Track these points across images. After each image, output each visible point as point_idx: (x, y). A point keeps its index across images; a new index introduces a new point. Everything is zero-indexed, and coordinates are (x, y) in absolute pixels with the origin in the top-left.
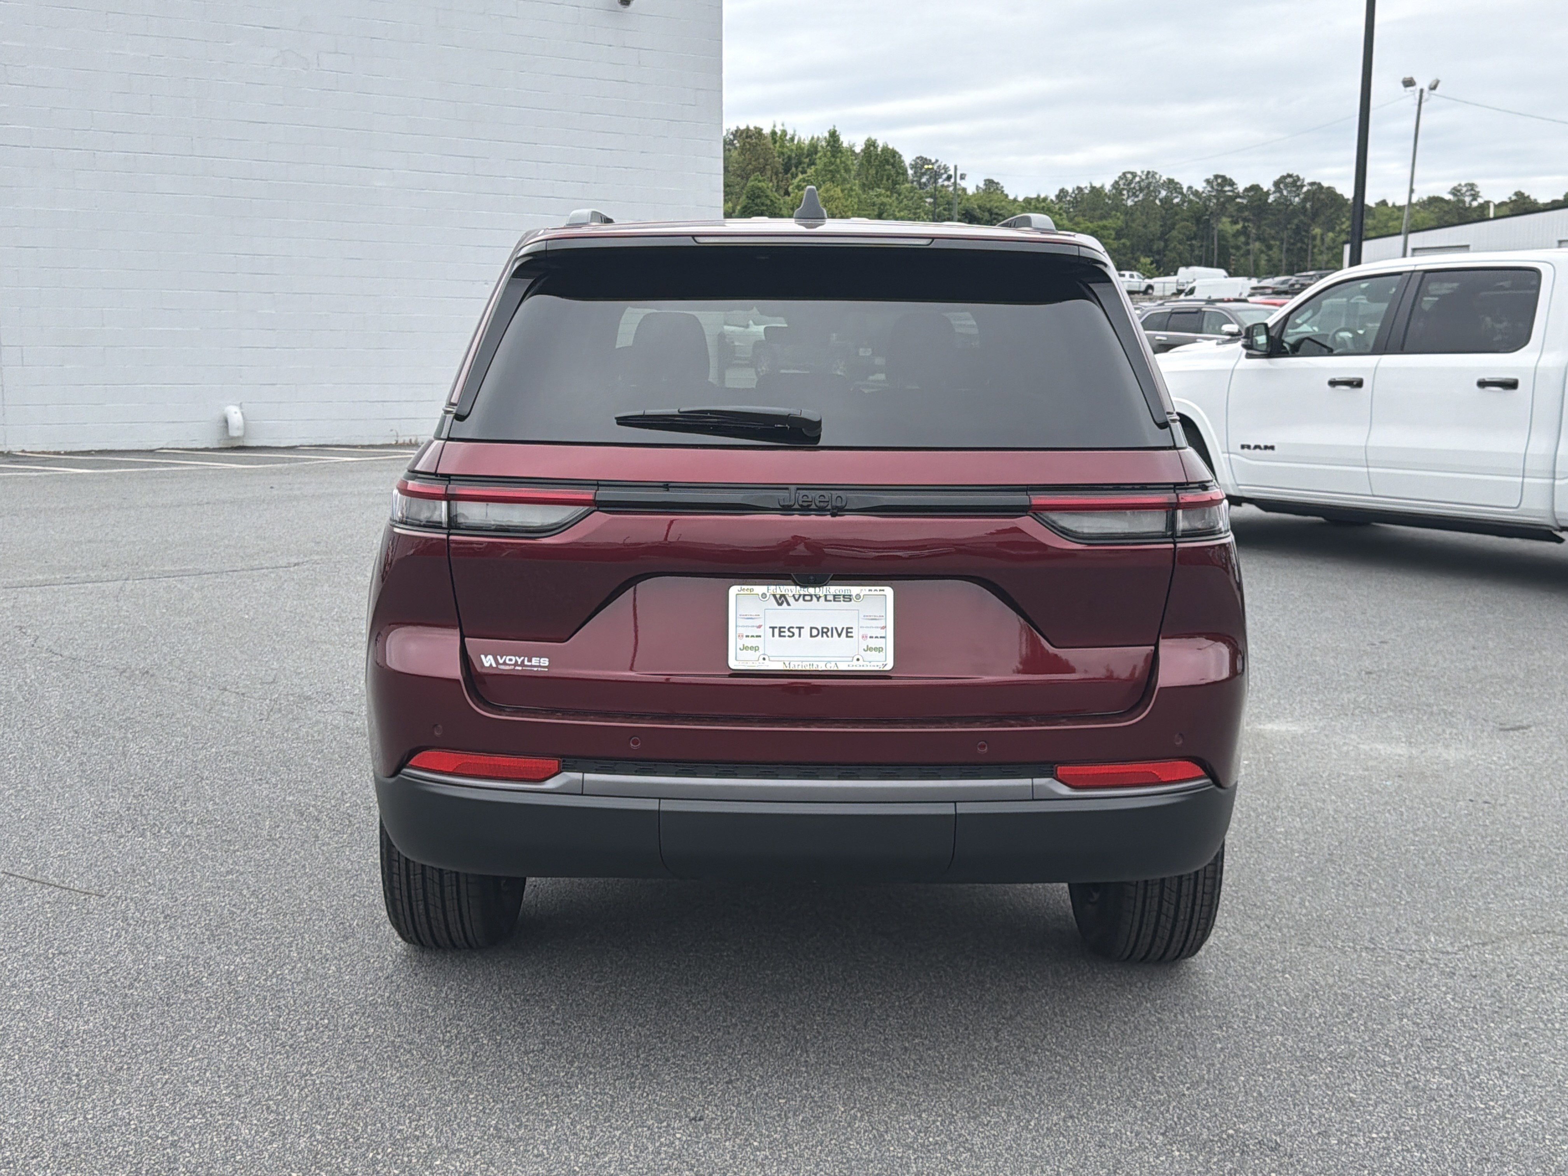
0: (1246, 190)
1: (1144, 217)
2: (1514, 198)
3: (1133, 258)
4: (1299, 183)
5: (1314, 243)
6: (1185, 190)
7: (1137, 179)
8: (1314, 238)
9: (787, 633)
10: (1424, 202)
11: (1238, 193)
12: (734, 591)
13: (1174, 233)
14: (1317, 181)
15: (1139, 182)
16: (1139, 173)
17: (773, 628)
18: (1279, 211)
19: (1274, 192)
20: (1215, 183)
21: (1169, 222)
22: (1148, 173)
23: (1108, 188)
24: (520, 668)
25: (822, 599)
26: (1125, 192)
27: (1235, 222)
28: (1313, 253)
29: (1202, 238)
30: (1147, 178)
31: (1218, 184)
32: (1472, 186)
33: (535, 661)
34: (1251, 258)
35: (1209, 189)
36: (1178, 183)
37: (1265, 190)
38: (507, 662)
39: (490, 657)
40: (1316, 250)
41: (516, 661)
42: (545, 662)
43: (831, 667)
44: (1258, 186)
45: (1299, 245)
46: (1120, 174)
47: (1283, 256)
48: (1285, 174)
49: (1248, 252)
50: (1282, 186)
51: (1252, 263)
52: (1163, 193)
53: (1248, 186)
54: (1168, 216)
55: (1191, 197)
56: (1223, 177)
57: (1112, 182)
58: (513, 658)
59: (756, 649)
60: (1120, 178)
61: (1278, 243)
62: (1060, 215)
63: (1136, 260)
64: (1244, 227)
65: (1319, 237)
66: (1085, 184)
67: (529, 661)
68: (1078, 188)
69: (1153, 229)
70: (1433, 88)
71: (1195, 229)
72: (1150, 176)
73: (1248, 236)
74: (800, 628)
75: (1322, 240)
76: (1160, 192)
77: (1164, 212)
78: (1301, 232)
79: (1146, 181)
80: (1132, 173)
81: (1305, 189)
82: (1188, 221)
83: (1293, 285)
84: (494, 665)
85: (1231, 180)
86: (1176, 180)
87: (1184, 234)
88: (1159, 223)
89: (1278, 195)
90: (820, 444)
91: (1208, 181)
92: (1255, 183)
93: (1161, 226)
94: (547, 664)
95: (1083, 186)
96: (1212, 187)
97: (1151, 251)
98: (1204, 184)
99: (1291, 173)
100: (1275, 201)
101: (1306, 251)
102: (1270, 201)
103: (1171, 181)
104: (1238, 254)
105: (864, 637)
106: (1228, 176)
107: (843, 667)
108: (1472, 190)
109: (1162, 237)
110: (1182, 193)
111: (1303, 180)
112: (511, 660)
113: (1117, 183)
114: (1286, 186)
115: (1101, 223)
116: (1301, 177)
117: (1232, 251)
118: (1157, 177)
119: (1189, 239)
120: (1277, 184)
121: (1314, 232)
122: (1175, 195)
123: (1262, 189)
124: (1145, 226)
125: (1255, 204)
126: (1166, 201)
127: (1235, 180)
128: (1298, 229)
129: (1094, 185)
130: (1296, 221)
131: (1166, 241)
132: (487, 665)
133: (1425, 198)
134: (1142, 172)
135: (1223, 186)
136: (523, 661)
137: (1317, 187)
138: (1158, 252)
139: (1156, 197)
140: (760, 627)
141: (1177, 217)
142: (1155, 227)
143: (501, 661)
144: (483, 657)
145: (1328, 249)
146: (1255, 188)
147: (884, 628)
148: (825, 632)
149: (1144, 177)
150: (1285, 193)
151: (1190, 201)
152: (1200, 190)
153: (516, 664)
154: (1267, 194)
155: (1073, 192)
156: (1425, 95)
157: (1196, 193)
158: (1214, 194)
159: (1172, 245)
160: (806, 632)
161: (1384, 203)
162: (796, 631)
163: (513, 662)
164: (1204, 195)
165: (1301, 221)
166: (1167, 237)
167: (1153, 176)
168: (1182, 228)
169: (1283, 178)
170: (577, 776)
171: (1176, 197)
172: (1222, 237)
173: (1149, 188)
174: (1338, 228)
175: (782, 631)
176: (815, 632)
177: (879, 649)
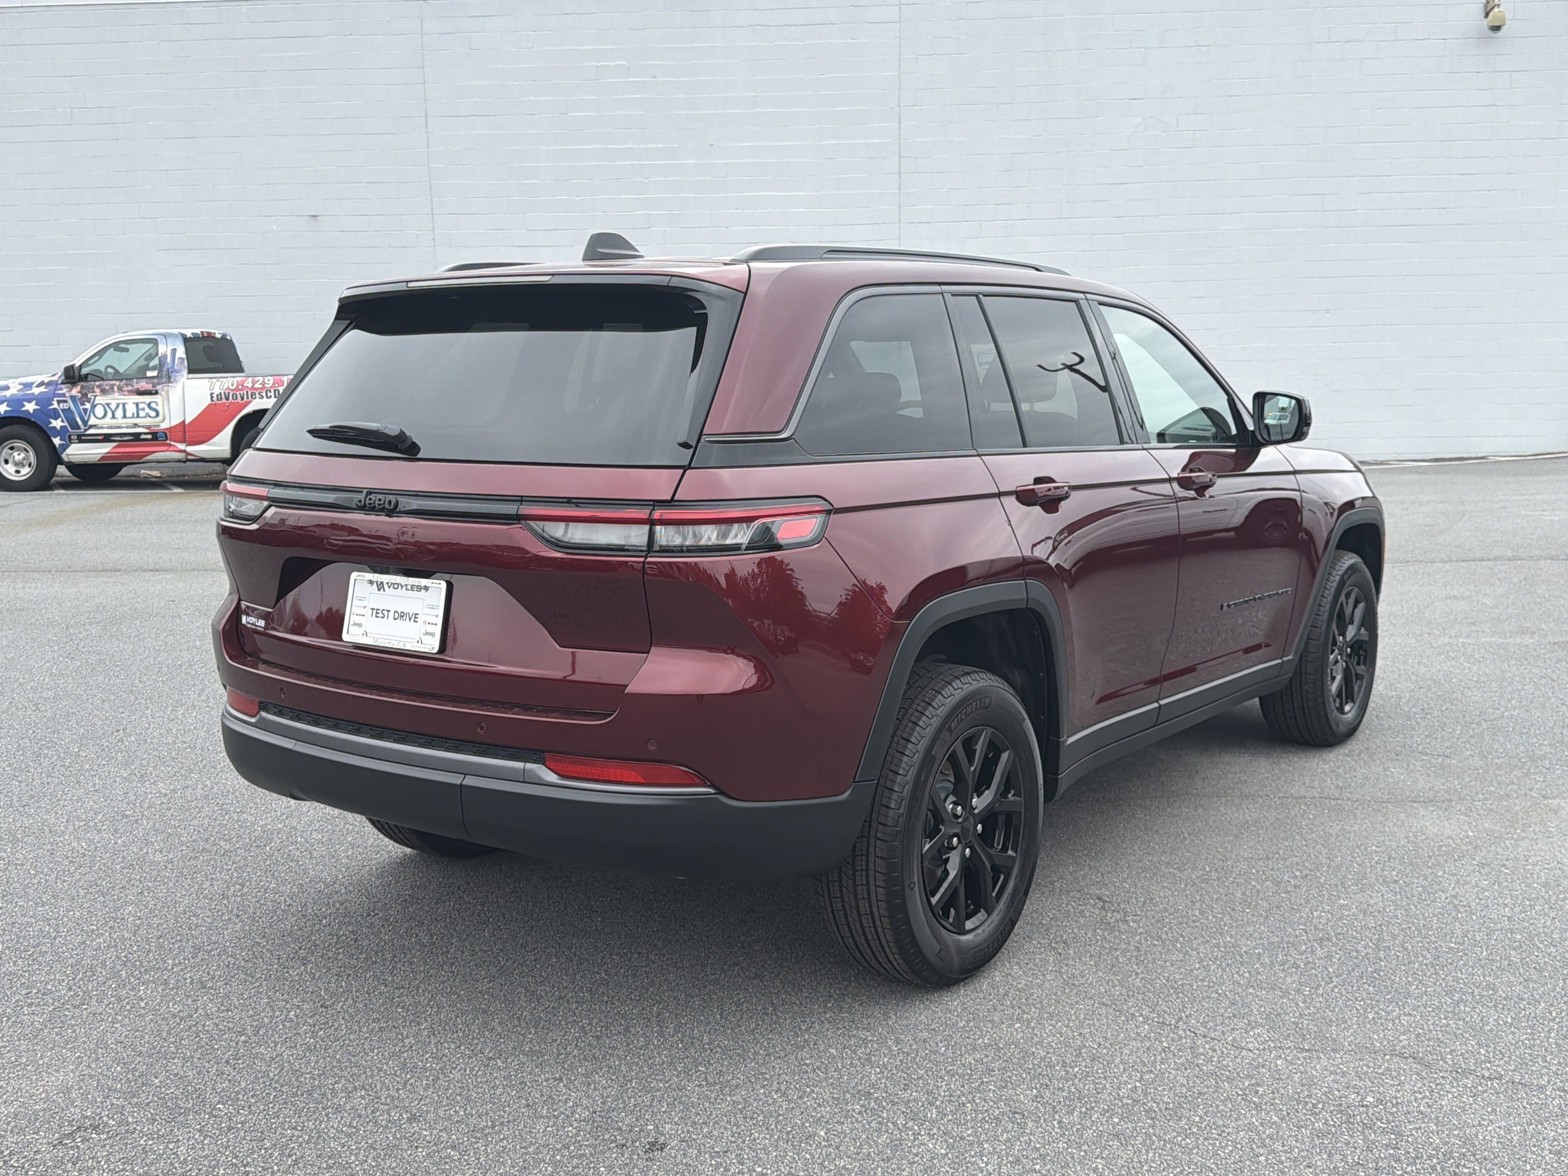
9: (381, 615)
12: (354, 575)
17: (373, 609)
24: (253, 627)
25: (404, 588)
33: (259, 623)
43: (401, 646)
59: (360, 625)
74: (389, 611)
84: (245, 623)
90: (419, 456)
94: (263, 625)
105: (425, 622)
107: (408, 647)
140: (365, 607)
147: (437, 616)
148: (402, 616)
153: (253, 623)
160: (391, 614)
162: (385, 613)
175: (377, 613)
176: (396, 615)
177: (432, 634)
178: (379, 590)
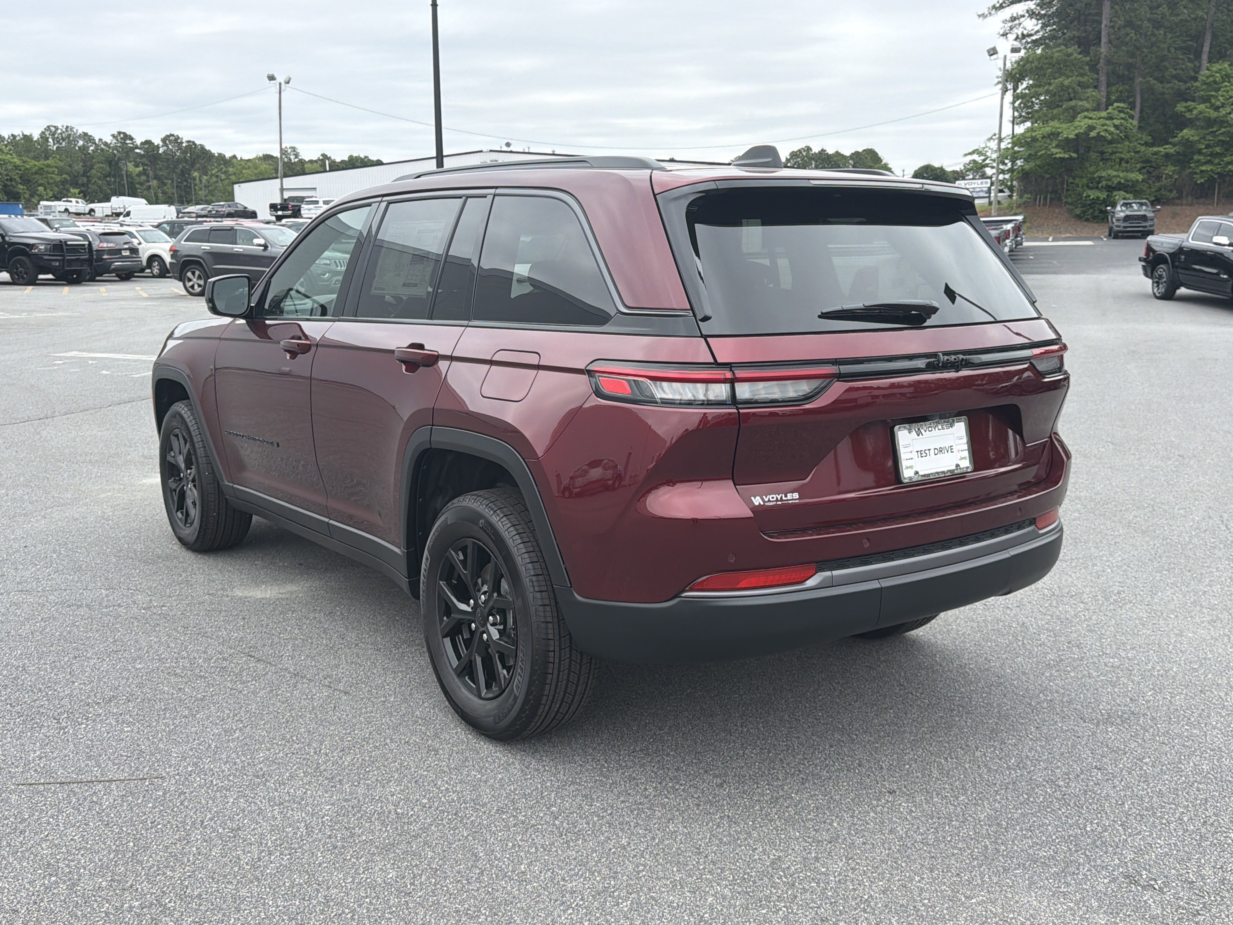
0: (142, 143)
1: (69, 160)
2: (321, 158)
3: (64, 189)
4: (179, 141)
5: (195, 182)
6: (97, 141)
7: (59, 131)
8: (194, 179)
9: (924, 455)
10: (260, 158)
11: (137, 145)
13: (93, 172)
14: (192, 140)
15: (61, 134)
16: (60, 127)
17: (917, 452)
18: (168, 159)
19: (163, 146)
20: (119, 138)
21: (88, 164)
22: (67, 127)
23: (36, 137)
24: (780, 503)
25: (937, 429)
26: (50, 140)
27: (137, 166)
28: (195, 189)
29: (114, 176)
30: (67, 131)
31: (121, 138)
32: (294, 149)
33: (789, 496)
34: (152, 191)
35: (115, 141)
36: (91, 136)
37: (156, 144)
38: (771, 500)
39: (758, 498)
40: (196, 187)
41: (777, 498)
42: (796, 495)
44: (150, 141)
45: (185, 183)
46: (45, 127)
47: (175, 191)
48: (169, 134)
49: (149, 187)
50: (167, 142)
51: (153, 195)
52: (81, 143)
53: (143, 141)
54: (87, 159)
55: (102, 146)
56: (124, 133)
57: (40, 132)
58: (774, 496)
59: (911, 467)
60: (45, 129)
61: (170, 181)
62: (11, 155)
63: (67, 191)
64: (144, 169)
65: (198, 179)
66: (17, 132)
67: (786, 496)
68: (12, 135)
69: (77, 168)
70: (288, 82)
71: (108, 169)
72: (69, 130)
73: (148, 176)
74: (929, 450)
75: (201, 181)
76: (78, 142)
77: (83, 156)
78: (185, 175)
79: (67, 133)
80: (55, 127)
81: (184, 145)
82: (102, 163)
83: (210, 211)
84: (762, 503)
85: (130, 136)
86: (89, 134)
87: (101, 173)
88: (81, 164)
89: (165, 148)
91: (113, 136)
92: (148, 139)
93: (83, 166)
94: (798, 497)
95: (16, 134)
96: (117, 140)
97: (77, 184)
98: (111, 138)
99: (172, 133)
100: (164, 152)
101: (190, 187)
102: (160, 152)
103: (85, 134)
104: (142, 188)
105: (958, 451)
106: (128, 133)
108: (294, 151)
109: (85, 174)
110: (95, 143)
111: (182, 139)
112: (773, 498)
113: (43, 133)
114: (170, 141)
115: (45, 162)
116: (180, 137)
117: (137, 186)
118: (75, 130)
119: (106, 176)
120: (164, 140)
121: (194, 175)
122: (90, 144)
123: (153, 144)
124: (70, 166)
125: (150, 154)
126: (83, 149)
127: (133, 136)
128: (183, 173)
129: (25, 133)
130: (181, 166)
131: (88, 177)
132: (757, 504)
133: (261, 155)
134: (63, 126)
135: (125, 140)
136: (781, 497)
137: (192, 145)
138: (83, 185)
139: (76, 145)
140: (911, 452)
141: (94, 161)
142: (78, 167)
143: (766, 500)
144: (753, 498)
145: (205, 187)
146: (148, 142)
147: (966, 444)
148: (941, 450)
149: (64, 130)
150: (170, 147)
151: (102, 150)
152: (109, 142)
153: (777, 500)
154: (158, 147)
155: (9, 138)
156: (283, 87)
157: (106, 144)
158: (119, 145)
159: (93, 181)
160: (932, 452)
161: (234, 157)
162: (928, 452)
163: (775, 499)
164: (112, 145)
165: (184, 167)
166: (88, 174)
167: (71, 129)
168: (100, 168)
169: (167, 137)
170: (828, 574)
171: (91, 146)
172: (129, 175)
173: (69, 138)
174: (209, 173)
175: (922, 453)
176: (936, 451)
177: (965, 458)
178: (918, 435)
